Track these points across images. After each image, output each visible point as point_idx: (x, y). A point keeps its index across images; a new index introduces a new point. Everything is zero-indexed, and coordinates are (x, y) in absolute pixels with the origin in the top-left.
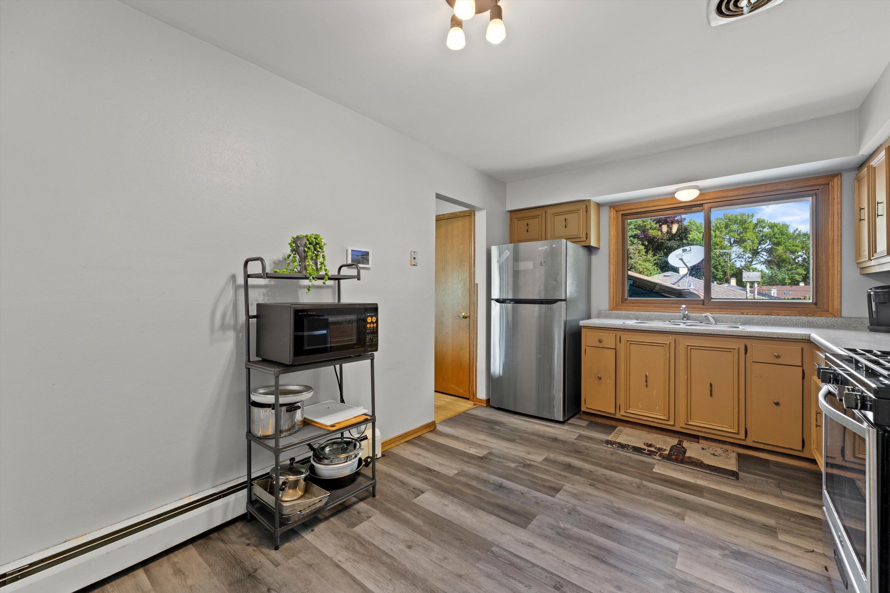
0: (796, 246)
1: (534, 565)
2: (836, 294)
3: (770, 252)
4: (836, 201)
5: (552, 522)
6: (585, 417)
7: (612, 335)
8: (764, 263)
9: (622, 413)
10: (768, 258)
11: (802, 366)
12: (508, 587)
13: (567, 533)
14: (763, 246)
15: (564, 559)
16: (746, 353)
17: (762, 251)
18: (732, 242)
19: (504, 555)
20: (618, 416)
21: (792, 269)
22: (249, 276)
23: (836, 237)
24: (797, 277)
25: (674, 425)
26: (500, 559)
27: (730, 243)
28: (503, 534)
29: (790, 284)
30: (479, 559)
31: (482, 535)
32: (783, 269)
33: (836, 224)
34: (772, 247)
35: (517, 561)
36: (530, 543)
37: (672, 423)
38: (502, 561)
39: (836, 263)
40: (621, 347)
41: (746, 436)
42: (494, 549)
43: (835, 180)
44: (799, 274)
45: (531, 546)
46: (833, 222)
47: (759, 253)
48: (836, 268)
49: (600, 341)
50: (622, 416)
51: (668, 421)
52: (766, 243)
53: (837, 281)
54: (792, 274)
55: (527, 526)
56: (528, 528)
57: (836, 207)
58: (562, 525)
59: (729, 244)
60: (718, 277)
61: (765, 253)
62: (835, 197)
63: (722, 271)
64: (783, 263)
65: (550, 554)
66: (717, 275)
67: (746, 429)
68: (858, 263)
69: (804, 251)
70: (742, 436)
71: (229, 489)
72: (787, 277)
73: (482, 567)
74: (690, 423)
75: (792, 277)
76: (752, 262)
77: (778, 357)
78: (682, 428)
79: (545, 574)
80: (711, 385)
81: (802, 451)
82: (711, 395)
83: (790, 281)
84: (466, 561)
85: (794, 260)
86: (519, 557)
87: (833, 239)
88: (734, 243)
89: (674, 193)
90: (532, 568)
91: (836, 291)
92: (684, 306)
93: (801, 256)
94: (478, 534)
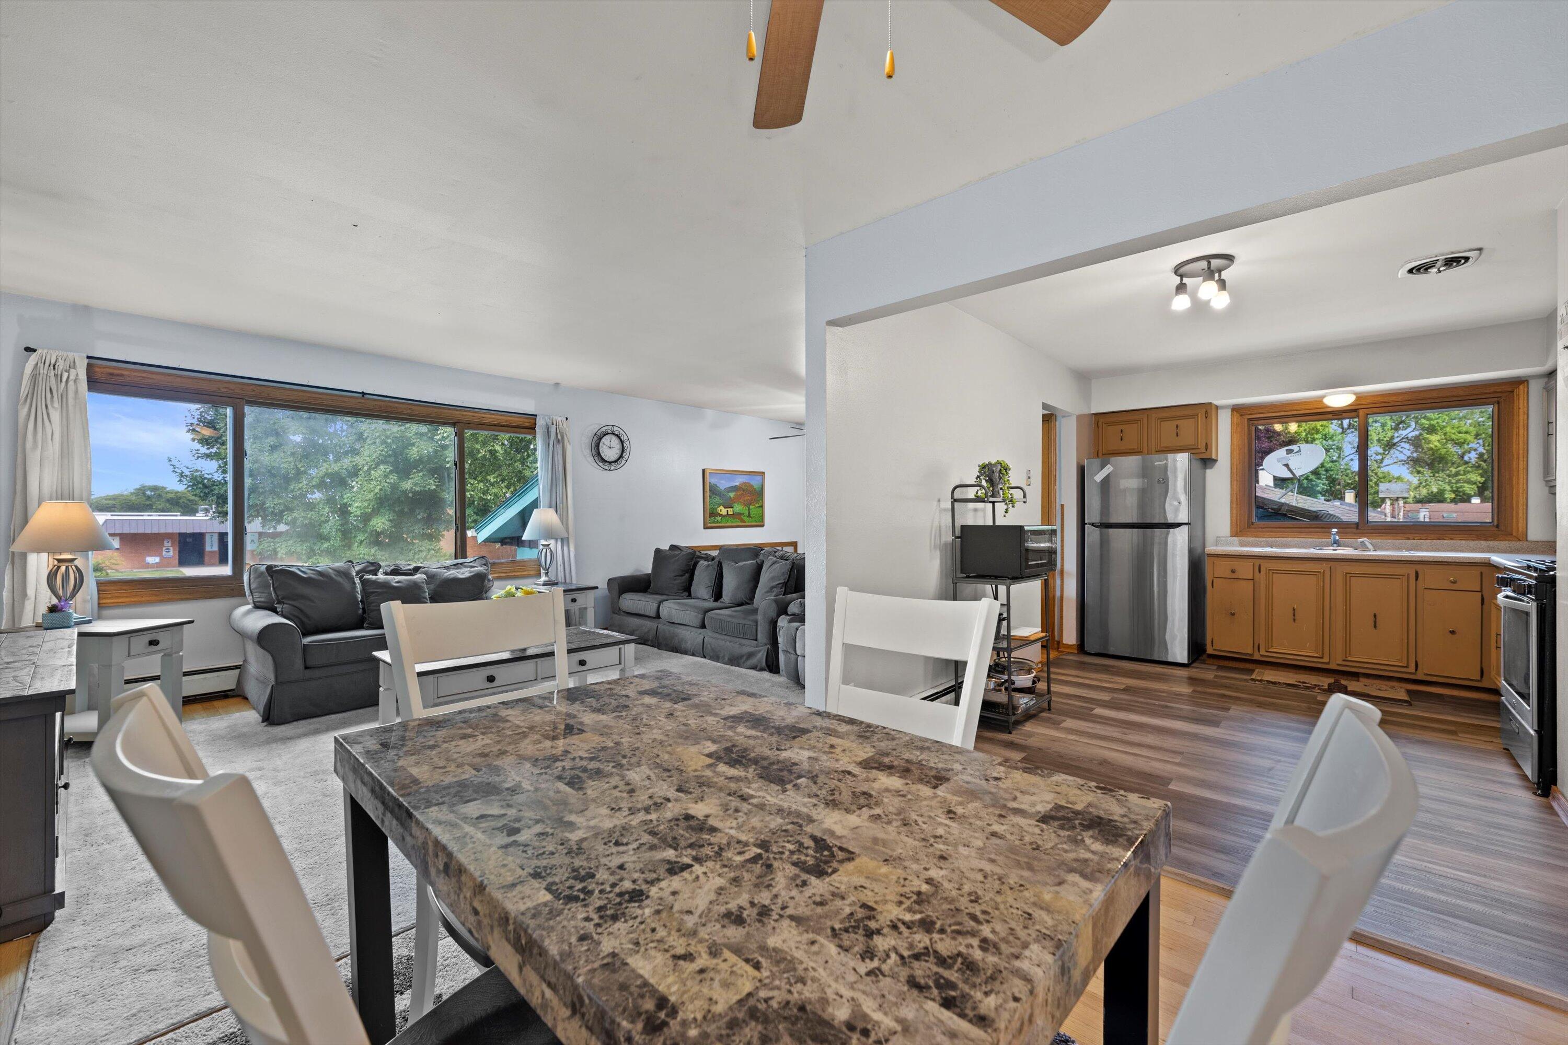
0: (1466, 432)
2: (1521, 515)
3: (1416, 443)
4: (1521, 411)
6: (1211, 661)
7: (1249, 564)
8: (1405, 462)
9: (1263, 652)
10: (1412, 453)
11: (1481, 591)
14: (1403, 433)
16: (1417, 579)
17: (1401, 441)
18: (1345, 426)
20: (1257, 657)
21: (1457, 474)
22: (956, 500)
23: (1521, 452)
24: (1468, 489)
25: (1328, 663)
27: (1343, 428)
29: (1453, 501)
32: (1441, 474)
33: (1521, 435)
34: (1421, 434)
37: (1326, 660)
39: (1521, 480)
40: (1262, 578)
41: (1416, 670)
43: (1521, 387)
44: (1469, 482)
46: (1518, 434)
47: (1395, 444)
48: (1521, 486)
49: (1233, 571)
50: (1262, 656)
51: (1322, 658)
52: (1409, 426)
53: (1521, 500)
54: (1458, 481)
57: (1521, 418)
59: (1340, 430)
60: (1319, 488)
61: (1407, 446)
62: (1521, 406)
63: (1327, 479)
64: (1439, 463)
66: (1317, 485)
67: (1416, 662)
68: (1547, 482)
69: (1481, 441)
70: (1412, 669)
71: (945, 690)
72: (1448, 488)
74: (1349, 659)
75: (1458, 488)
76: (1382, 461)
77: (1454, 582)
78: (1338, 665)
80: (1375, 616)
81: (1480, 681)
82: (1375, 627)
83: (1453, 496)
85: (1462, 457)
87: (1518, 454)
88: (1349, 428)
89: (1324, 397)
91: (1521, 511)
92: (1335, 530)
93: (1475, 450)
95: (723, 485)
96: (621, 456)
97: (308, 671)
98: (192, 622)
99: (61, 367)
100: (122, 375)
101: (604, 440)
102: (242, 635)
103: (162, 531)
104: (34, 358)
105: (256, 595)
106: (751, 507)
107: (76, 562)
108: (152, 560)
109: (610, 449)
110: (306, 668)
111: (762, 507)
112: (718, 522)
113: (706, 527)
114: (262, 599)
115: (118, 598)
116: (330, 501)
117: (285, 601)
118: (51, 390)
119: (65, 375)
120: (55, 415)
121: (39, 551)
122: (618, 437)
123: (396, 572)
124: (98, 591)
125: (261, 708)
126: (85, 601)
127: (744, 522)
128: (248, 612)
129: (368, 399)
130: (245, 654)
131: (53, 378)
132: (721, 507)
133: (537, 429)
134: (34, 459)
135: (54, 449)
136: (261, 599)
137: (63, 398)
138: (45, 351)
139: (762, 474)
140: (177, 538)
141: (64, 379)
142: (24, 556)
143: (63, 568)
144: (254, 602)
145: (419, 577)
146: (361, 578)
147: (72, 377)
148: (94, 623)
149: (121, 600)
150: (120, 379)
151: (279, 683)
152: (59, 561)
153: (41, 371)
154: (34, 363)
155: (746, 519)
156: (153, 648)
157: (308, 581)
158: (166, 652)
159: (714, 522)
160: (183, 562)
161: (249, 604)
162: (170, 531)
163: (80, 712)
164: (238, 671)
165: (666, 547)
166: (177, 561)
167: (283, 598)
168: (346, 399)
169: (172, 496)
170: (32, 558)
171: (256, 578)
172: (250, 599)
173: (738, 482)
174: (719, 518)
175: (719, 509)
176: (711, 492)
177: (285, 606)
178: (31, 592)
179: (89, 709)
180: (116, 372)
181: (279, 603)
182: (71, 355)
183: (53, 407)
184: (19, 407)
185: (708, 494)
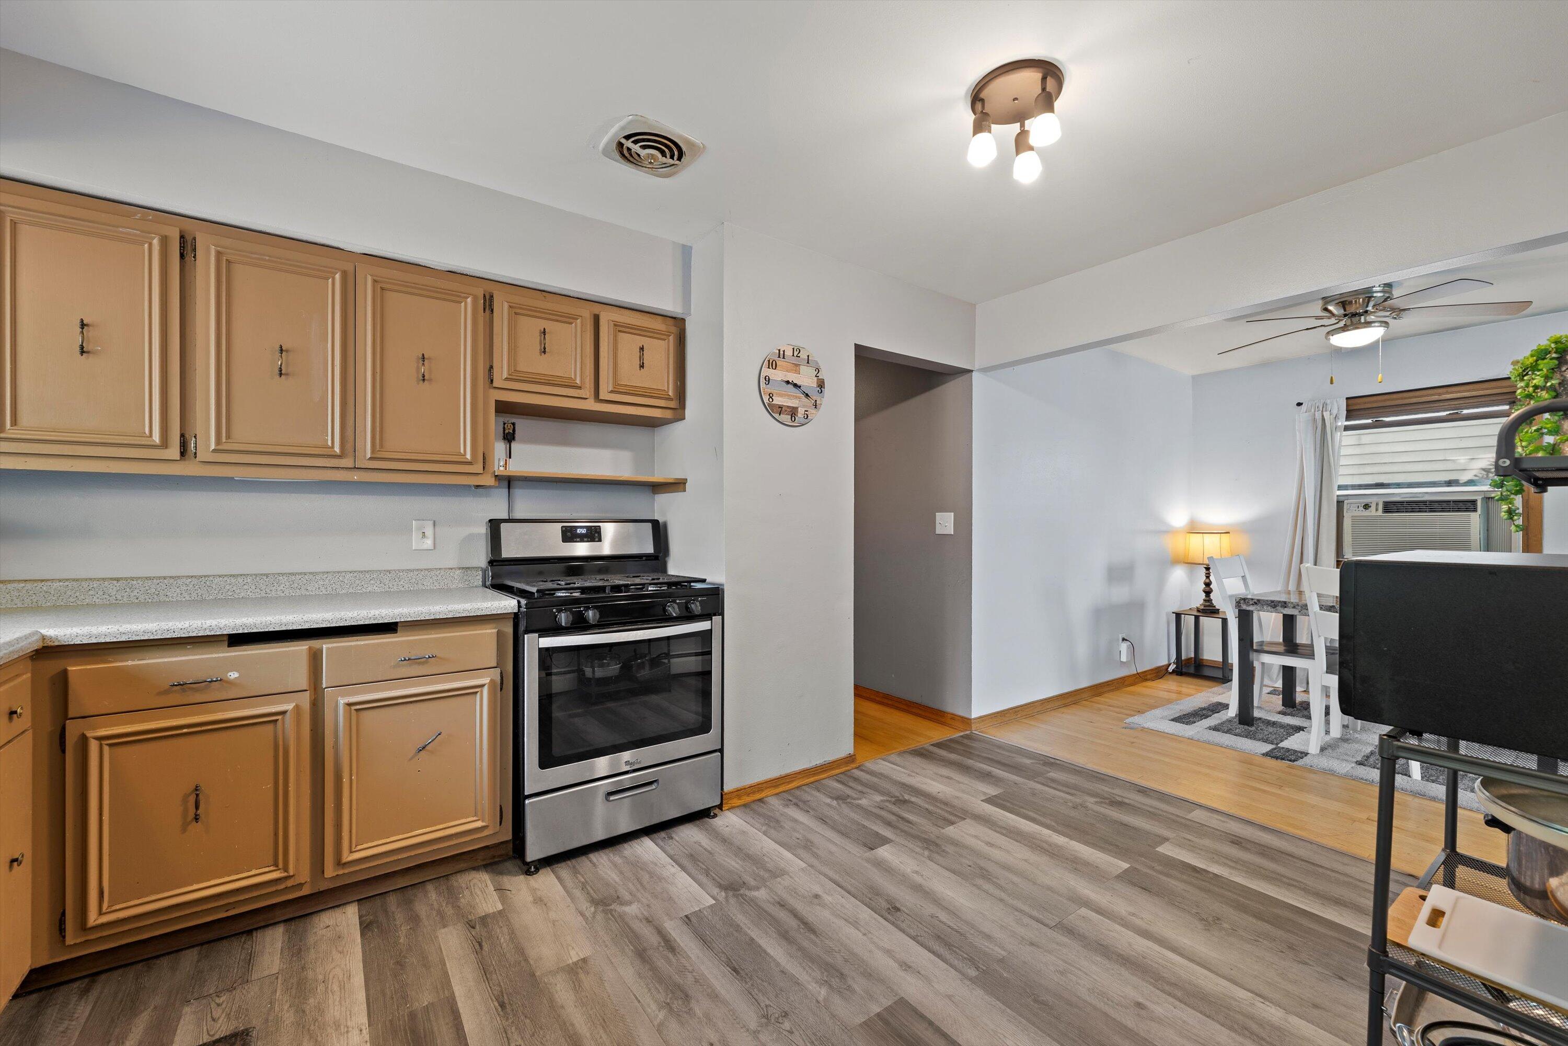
1: (914, 938)
5: (837, 1000)
12: (962, 920)
13: (825, 974)
15: (865, 938)
19: (958, 960)
26: (965, 956)
28: (950, 997)
30: (1001, 961)
31: (993, 1003)
35: (938, 948)
36: (905, 970)
38: (963, 952)
42: (973, 973)
45: (906, 966)
55: (895, 1003)
56: (896, 998)
58: (823, 992)
65: (878, 947)
73: (999, 951)
79: (904, 926)
84: (1025, 963)
86: (933, 953)
90: (919, 934)
94: (1003, 1007)
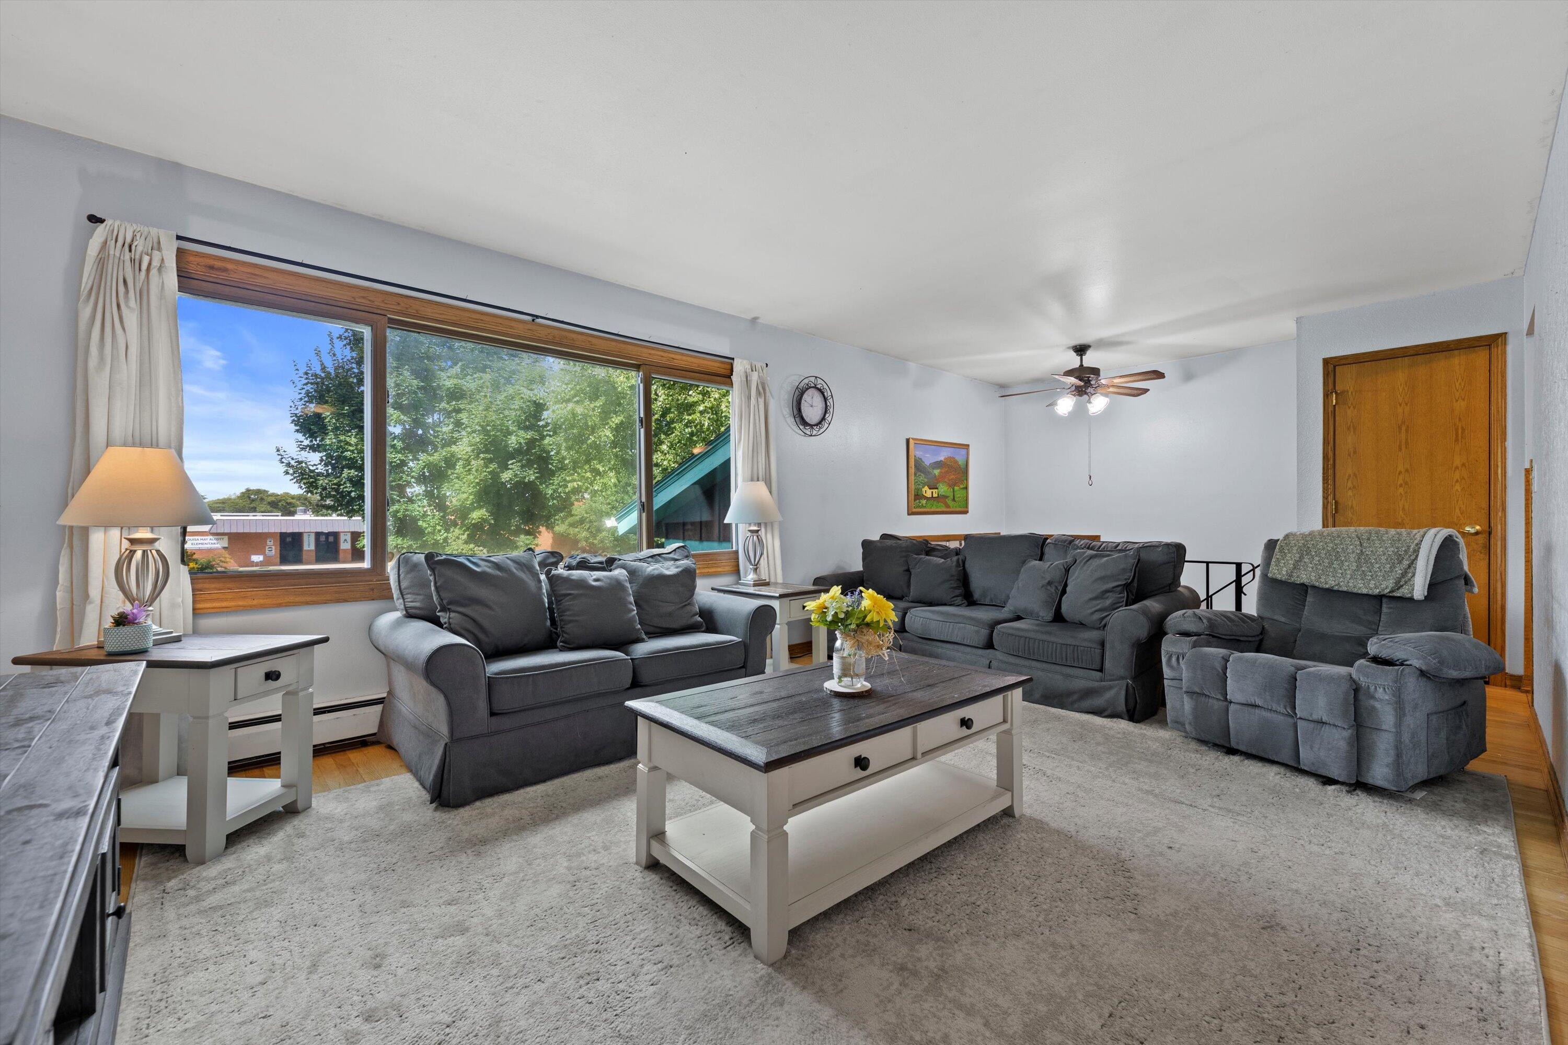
95: (929, 459)
96: (823, 419)
97: (494, 719)
98: (326, 640)
99: (140, 249)
100: (225, 270)
101: (805, 396)
102: (390, 657)
103: (266, 531)
104: (100, 232)
105: (409, 597)
106: (956, 488)
107: (157, 545)
108: (257, 558)
109: (812, 408)
110: (492, 714)
111: (966, 488)
112: (923, 506)
113: (910, 513)
114: (417, 604)
115: (222, 600)
116: (429, 495)
117: (453, 607)
118: (125, 281)
119: (146, 260)
120: (131, 319)
121: (107, 525)
122: (821, 391)
123: (583, 565)
124: (193, 590)
125: (430, 778)
126: (173, 606)
127: (948, 506)
128: (397, 624)
129: (540, 325)
130: (390, 683)
131: (128, 264)
132: (926, 488)
133: (734, 378)
134: (99, 384)
135: (129, 371)
136: (415, 602)
137: (143, 295)
138: (117, 223)
139: (967, 447)
140: (278, 538)
141: (144, 266)
142: (85, 532)
143: (139, 554)
144: (406, 609)
145: (619, 573)
146: (548, 573)
147: (155, 263)
148: (185, 642)
149: (224, 604)
150: (223, 275)
151: (455, 738)
152: (133, 541)
153: (112, 252)
154: (102, 239)
155: (950, 502)
156: (272, 684)
157: (481, 577)
158: (290, 688)
159: (919, 507)
160: (284, 560)
161: (396, 610)
162: (272, 530)
163: (166, 779)
164: (380, 707)
165: (876, 537)
166: (278, 560)
167: (450, 603)
168: (513, 324)
169: (273, 499)
170: (97, 538)
171: (408, 573)
172: (399, 603)
173: (943, 455)
174: (924, 502)
175: (924, 490)
176: (915, 468)
177: (452, 615)
178: (94, 592)
179: (178, 774)
180: (218, 264)
181: (443, 609)
182: (154, 231)
183: (128, 306)
184: (80, 305)
185: (912, 470)
